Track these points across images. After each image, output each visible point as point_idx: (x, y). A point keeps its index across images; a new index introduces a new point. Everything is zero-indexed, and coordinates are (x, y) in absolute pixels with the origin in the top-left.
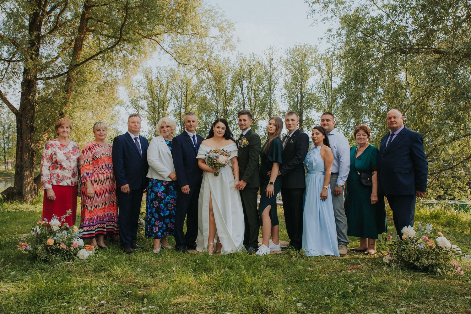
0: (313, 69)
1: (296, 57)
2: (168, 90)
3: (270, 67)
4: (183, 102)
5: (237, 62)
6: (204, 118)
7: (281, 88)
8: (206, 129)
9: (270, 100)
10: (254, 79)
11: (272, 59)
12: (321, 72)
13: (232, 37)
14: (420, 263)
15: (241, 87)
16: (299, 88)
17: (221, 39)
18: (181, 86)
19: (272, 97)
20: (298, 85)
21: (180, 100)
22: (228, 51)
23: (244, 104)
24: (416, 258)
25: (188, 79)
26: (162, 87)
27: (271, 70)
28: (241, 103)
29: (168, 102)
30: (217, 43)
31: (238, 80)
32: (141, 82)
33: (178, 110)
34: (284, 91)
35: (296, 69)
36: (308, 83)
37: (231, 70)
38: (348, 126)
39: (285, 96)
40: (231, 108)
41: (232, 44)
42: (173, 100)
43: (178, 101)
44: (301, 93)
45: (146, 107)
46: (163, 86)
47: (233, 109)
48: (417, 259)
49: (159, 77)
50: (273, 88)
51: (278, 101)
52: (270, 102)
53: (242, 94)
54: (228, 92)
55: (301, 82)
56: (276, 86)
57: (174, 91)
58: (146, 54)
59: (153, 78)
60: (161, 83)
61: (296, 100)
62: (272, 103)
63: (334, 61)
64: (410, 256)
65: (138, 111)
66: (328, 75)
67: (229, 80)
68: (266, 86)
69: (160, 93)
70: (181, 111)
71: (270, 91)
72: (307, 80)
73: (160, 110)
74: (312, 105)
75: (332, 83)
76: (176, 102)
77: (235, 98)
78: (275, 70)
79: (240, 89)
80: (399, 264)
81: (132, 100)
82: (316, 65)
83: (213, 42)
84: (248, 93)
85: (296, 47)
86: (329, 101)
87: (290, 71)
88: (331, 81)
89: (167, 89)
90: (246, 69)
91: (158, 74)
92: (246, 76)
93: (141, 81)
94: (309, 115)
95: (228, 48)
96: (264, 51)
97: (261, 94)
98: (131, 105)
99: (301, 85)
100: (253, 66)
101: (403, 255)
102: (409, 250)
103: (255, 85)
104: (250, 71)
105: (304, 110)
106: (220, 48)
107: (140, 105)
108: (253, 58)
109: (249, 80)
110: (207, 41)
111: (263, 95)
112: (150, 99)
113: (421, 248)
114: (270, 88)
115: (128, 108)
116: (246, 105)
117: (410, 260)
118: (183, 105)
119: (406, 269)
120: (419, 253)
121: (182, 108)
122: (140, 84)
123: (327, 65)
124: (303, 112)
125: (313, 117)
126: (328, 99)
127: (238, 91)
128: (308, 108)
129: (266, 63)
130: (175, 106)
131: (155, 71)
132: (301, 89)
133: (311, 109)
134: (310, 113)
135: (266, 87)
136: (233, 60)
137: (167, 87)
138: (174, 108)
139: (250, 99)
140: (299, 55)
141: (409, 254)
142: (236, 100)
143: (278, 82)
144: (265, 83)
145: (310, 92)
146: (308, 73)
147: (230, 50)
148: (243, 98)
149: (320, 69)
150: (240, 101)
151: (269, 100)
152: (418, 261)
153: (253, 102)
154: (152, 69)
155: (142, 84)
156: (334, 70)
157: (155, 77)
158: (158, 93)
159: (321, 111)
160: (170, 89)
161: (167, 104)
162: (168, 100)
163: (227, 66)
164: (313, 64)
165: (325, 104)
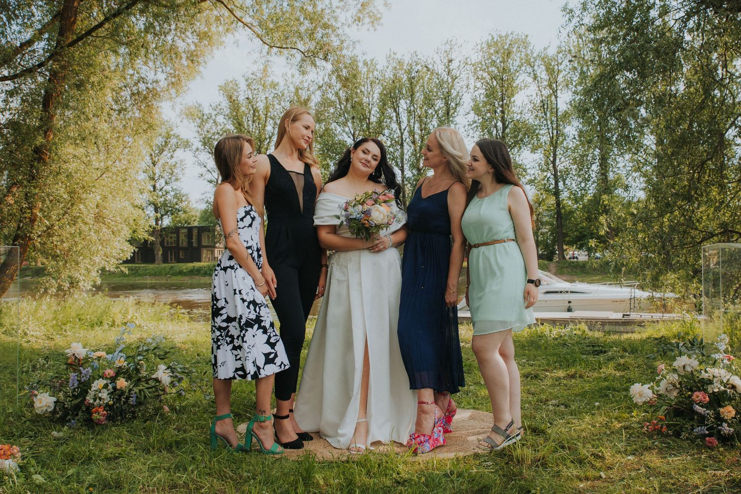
0: (522, 78)
1: (493, 57)
2: (269, 119)
3: (448, 75)
5: (388, 67)
7: (468, 111)
10: (419, 96)
11: (450, 61)
12: (538, 82)
15: (395, 110)
16: (498, 111)
20: (497, 106)
23: (402, 141)
26: (257, 114)
27: (450, 80)
28: (397, 139)
29: (268, 140)
31: (390, 98)
32: (219, 107)
34: (472, 116)
35: (492, 78)
36: (514, 101)
37: (377, 81)
38: (587, 176)
39: (475, 125)
41: (374, 10)
44: (503, 121)
46: (258, 112)
49: (251, 97)
50: (454, 113)
53: (399, 124)
54: (373, 119)
55: (502, 101)
56: (458, 108)
59: (241, 100)
60: (255, 107)
61: (495, 132)
63: (560, 61)
66: (550, 86)
67: (374, 100)
68: (440, 108)
69: (254, 126)
71: (448, 117)
72: (514, 96)
74: (522, 140)
75: (557, 101)
77: (386, 132)
78: (456, 80)
79: (394, 114)
81: (204, 139)
82: (528, 69)
84: (409, 121)
85: (493, 38)
86: (553, 133)
87: (482, 81)
88: (556, 97)
89: (266, 118)
90: (405, 79)
91: (249, 91)
92: (404, 92)
93: (219, 105)
94: (517, 159)
96: (436, 48)
97: (432, 122)
98: (203, 147)
99: (502, 106)
100: (416, 74)
103: (421, 108)
104: (411, 83)
108: (415, 59)
109: (410, 98)
114: (448, 113)
115: (197, 153)
116: (405, 144)
122: (218, 110)
123: (547, 69)
125: (525, 162)
126: (550, 130)
127: (391, 118)
128: (515, 146)
129: (440, 68)
131: (243, 86)
132: (503, 112)
133: (520, 148)
134: (519, 155)
135: (440, 111)
136: (381, 64)
137: (267, 114)
139: (412, 133)
140: (497, 52)
142: (387, 135)
143: (462, 102)
144: (439, 104)
145: (518, 117)
146: (514, 85)
148: (400, 130)
149: (535, 78)
150: (395, 136)
153: (417, 137)
154: (237, 82)
155: (220, 110)
156: (560, 79)
157: (243, 98)
158: (251, 125)
159: (539, 152)
160: (271, 118)
161: (266, 143)
162: (267, 136)
163: (371, 75)
164: (523, 68)
165: (545, 139)
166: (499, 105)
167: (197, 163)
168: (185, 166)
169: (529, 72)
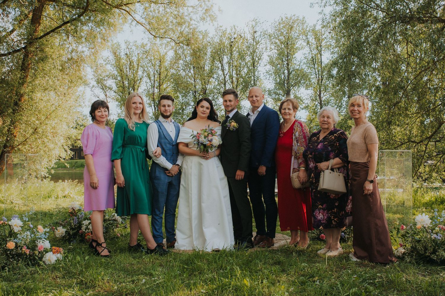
0: (300, 43)
1: (282, 30)
2: (140, 67)
3: (254, 41)
4: (157, 81)
5: (216, 35)
6: (180, 98)
7: (266, 64)
8: (183, 111)
9: (254, 77)
10: (236, 54)
11: (255, 32)
12: (310, 45)
13: (212, 6)
14: (437, 256)
15: (221, 63)
16: (285, 63)
17: (200, 9)
18: (153, 63)
19: (256, 73)
20: (284, 60)
21: (152, 78)
22: (208, 22)
23: (225, 82)
24: (432, 250)
25: (161, 55)
26: (132, 64)
27: (255, 44)
28: (222, 81)
29: (140, 81)
30: (196, 13)
31: (217, 55)
33: (151, 90)
34: (269, 67)
35: (281, 43)
36: (295, 57)
37: (209, 44)
38: (340, 104)
39: (270, 72)
40: (210, 86)
41: (212, 14)
42: (145, 79)
43: (150, 80)
44: (288, 69)
45: (115, 88)
46: (133, 62)
47: (213, 87)
48: (434, 252)
49: (128, 53)
50: (257, 64)
51: (262, 78)
52: (254, 80)
53: (223, 70)
54: (207, 68)
55: (288, 57)
56: (260, 62)
57: (146, 69)
58: (115, 26)
59: (122, 55)
60: (131, 59)
61: (283, 76)
62: (257, 81)
63: (323, 33)
64: (426, 249)
65: (105, 91)
66: (317, 48)
67: (207, 56)
68: (249, 61)
69: (131, 72)
70: (154, 92)
71: (254, 67)
72: (294, 54)
73: (130, 89)
74: (300, 82)
75: (321, 57)
76: (148, 81)
77: (215, 76)
78: (259, 44)
79: (220, 65)
80: (414, 257)
81: (98, 80)
82: (303, 37)
83: (191, 12)
84: (229, 70)
85: (282, 19)
86: (319, 77)
87: (275, 45)
88: (321, 55)
89: (138, 66)
90: (227, 43)
91: (128, 49)
92: (226, 51)
93: (108, 58)
94: (297, 94)
95: (208, 19)
96: (247, 23)
97: (244, 70)
98: (97, 85)
99: (288, 60)
100: (234, 40)
101: (418, 248)
102: (425, 241)
103: (237, 61)
104: (231, 46)
105: (292, 88)
106: (199, 19)
107: (107, 85)
108: (233, 30)
109: (230, 55)
110: (184, 11)
111: (246, 72)
112: (119, 78)
113: (439, 240)
114: (254, 64)
115: (93, 88)
116: (227, 83)
117: (426, 253)
118: (157, 84)
119: (422, 262)
120: (436, 244)
121: (155, 88)
122: (107, 61)
123: (315, 38)
124: (290, 90)
125: (302, 95)
126: (317, 75)
127: (218, 68)
128: (296, 85)
129: (249, 36)
130: (148, 85)
131: (123, 46)
132: (288, 64)
133: (299, 87)
134: (298, 91)
135: (249, 63)
137: (138, 64)
138: (146, 88)
139: (231, 77)
140: (284, 27)
141: (425, 246)
142: (216, 78)
143: (262, 57)
144: (248, 59)
145: (297, 68)
146: (295, 47)
147: (211, 21)
148: (224, 75)
149: (308, 43)
150: (221, 79)
151: (252, 77)
152: (436, 254)
153: (234, 79)
154: (120, 44)
155: (109, 61)
156: (323, 44)
157: (124, 54)
158: (128, 71)
159: (311, 89)
160: (141, 67)
161: (138, 83)
162: (139, 78)
163: (205, 40)
164: (301, 37)
165: (314, 81)
166: (285, 59)
167: (93, 95)
168: (85, 97)
169: (304, 39)
